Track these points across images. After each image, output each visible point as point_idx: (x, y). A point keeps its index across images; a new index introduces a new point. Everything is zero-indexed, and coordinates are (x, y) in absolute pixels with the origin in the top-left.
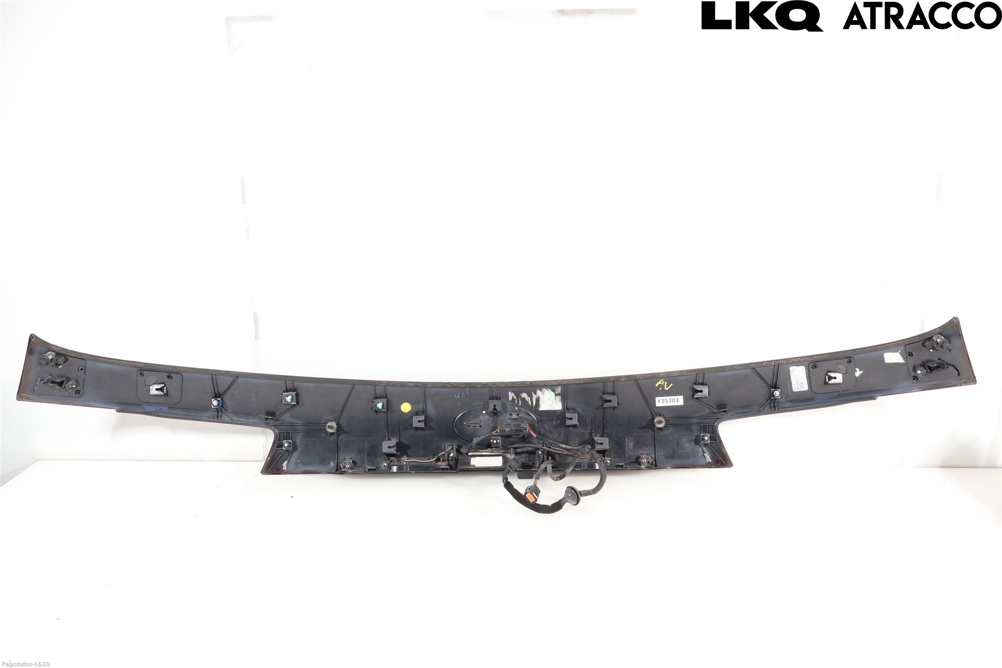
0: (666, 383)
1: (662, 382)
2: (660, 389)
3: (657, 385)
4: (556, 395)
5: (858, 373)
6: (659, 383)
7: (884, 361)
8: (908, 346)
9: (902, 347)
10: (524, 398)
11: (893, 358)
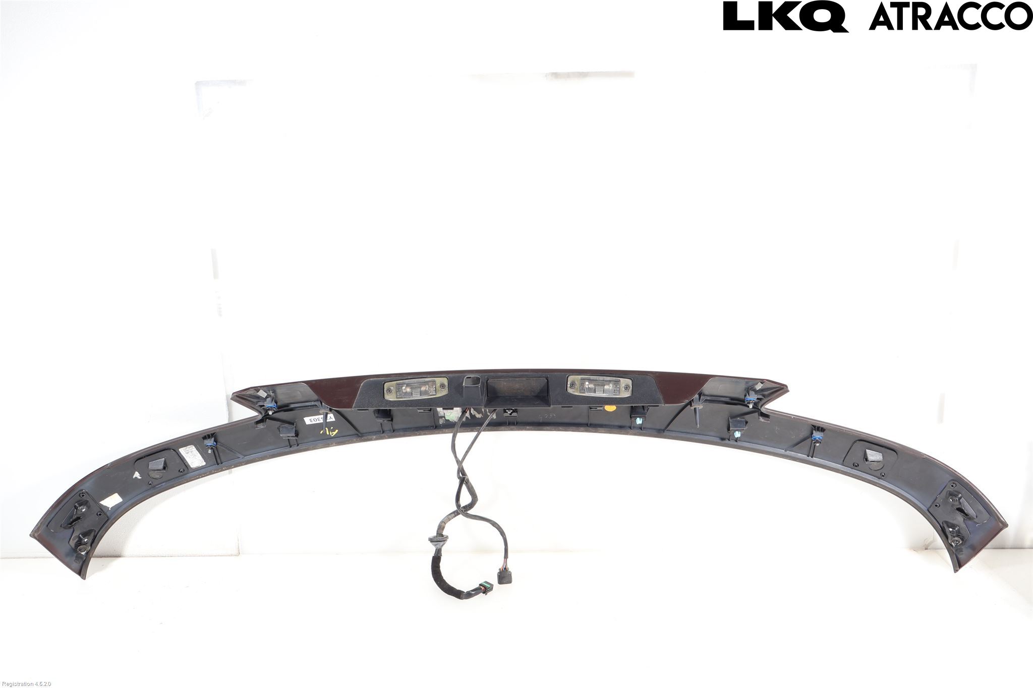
0: (328, 433)
1: (332, 434)
2: (332, 428)
3: (337, 431)
4: (444, 417)
5: (137, 475)
6: (335, 433)
7: (119, 494)
8: (107, 519)
9: (108, 514)
10: (479, 414)
11: (112, 501)
